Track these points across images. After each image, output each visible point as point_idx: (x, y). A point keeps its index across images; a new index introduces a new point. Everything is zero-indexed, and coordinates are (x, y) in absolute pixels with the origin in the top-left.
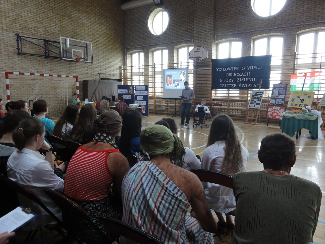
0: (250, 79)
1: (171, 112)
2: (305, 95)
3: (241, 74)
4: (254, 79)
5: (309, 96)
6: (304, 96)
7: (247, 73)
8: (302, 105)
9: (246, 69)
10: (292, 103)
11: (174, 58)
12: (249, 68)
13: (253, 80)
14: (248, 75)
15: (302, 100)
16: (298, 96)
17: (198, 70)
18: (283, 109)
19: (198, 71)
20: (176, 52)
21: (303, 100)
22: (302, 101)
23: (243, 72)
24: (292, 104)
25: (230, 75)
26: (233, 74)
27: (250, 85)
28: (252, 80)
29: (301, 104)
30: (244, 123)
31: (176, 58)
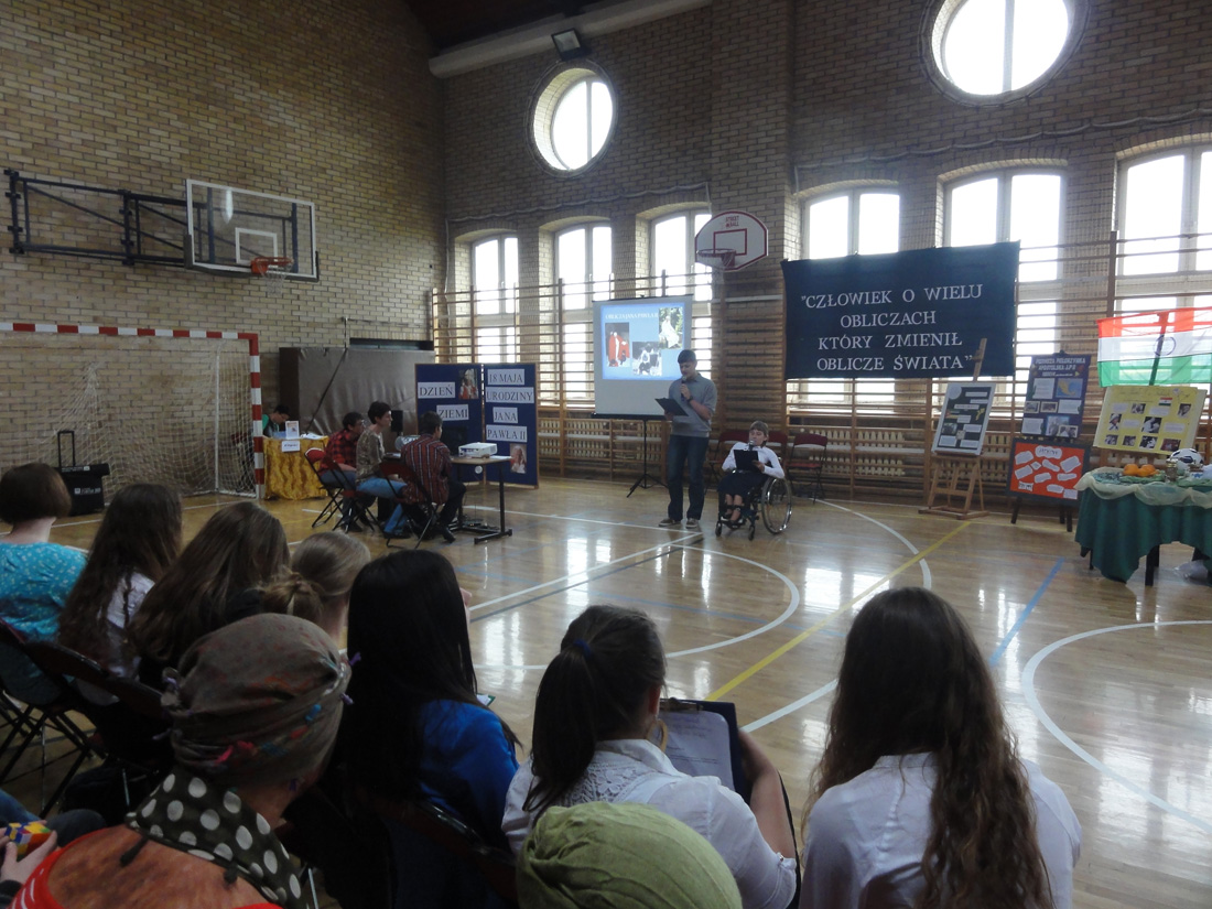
0: (939, 337)
1: (626, 465)
2: (1163, 401)
3: (900, 319)
4: (951, 337)
5: (1182, 406)
6: (1161, 404)
7: (926, 313)
8: (1153, 441)
9: (921, 296)
10: (1114, 432)
11: (634, 256)
12: (932, 294)
13: (951, 342)
14: (930, 320)
15: (1153, 420)
16: (1134, 406)
17: (728, 303)
18: (1076, 458)
19: (731, 306)
20: (645, 235)
21: (1158, 420)
22: (1156, 425)
23: (910, 308)
24: (1113, 436)
25: (857, 323)
26: (869, 320)
27: (938, 359)
28: (944, 342)
29: (1150, 439)
30: (921, 512)
31: (644, 256)
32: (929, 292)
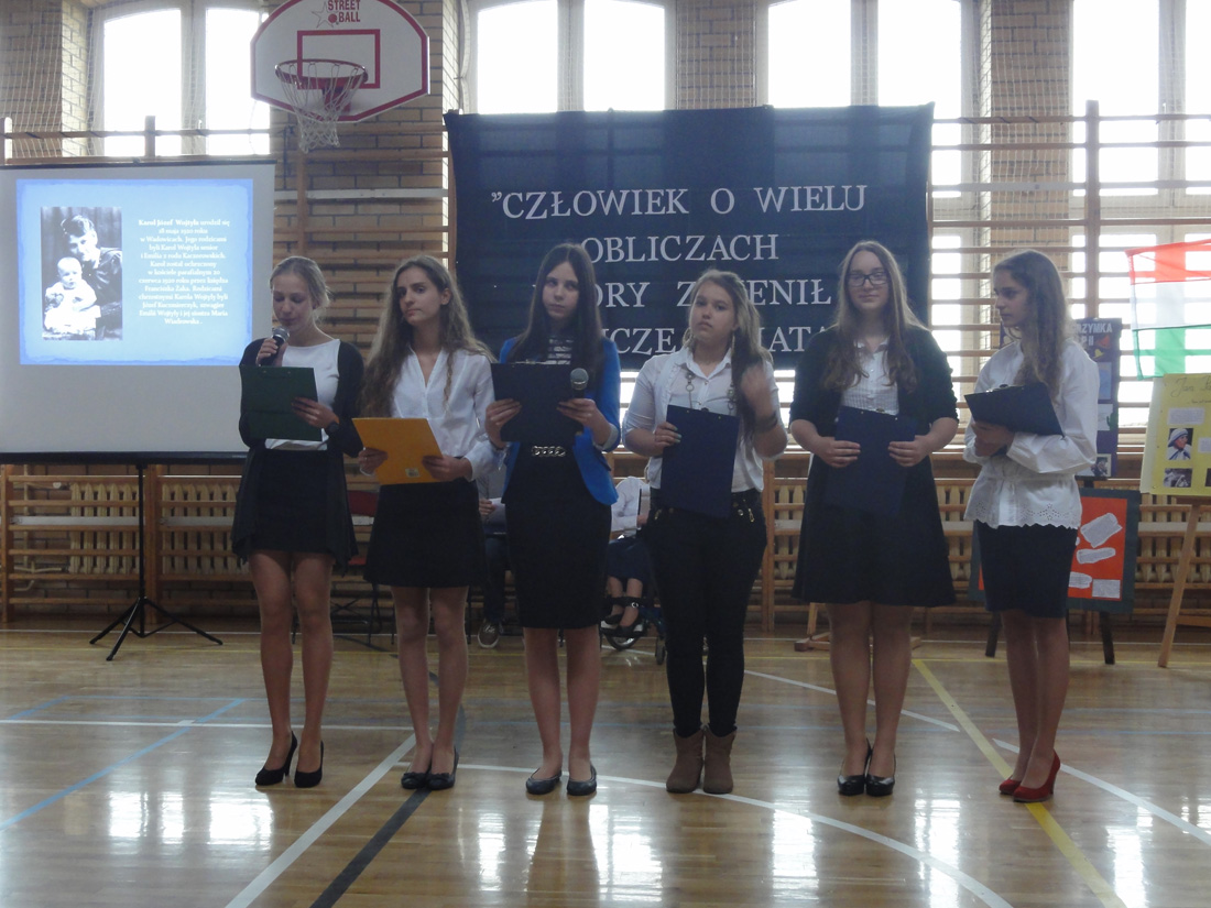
0: (785, 287)
3: (706, 247)
4: (809, 287)
7: (758, 238)
9: (748, 202)
12: (770, 200)
13: (809, 298)
14: (766, 252)
17: (313, 202)
18: (1112, 517)
19: (318, 210)
23: (727, 227)
25: (615, 254)
26: (642, 248)
27: (785, 332)
28: (796, 298)
32: (764, 194)
